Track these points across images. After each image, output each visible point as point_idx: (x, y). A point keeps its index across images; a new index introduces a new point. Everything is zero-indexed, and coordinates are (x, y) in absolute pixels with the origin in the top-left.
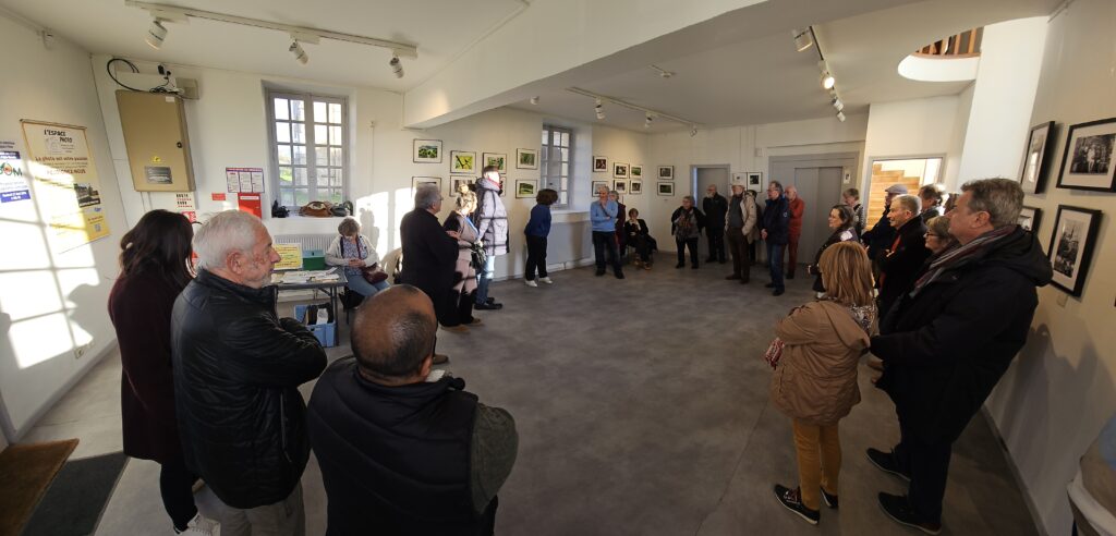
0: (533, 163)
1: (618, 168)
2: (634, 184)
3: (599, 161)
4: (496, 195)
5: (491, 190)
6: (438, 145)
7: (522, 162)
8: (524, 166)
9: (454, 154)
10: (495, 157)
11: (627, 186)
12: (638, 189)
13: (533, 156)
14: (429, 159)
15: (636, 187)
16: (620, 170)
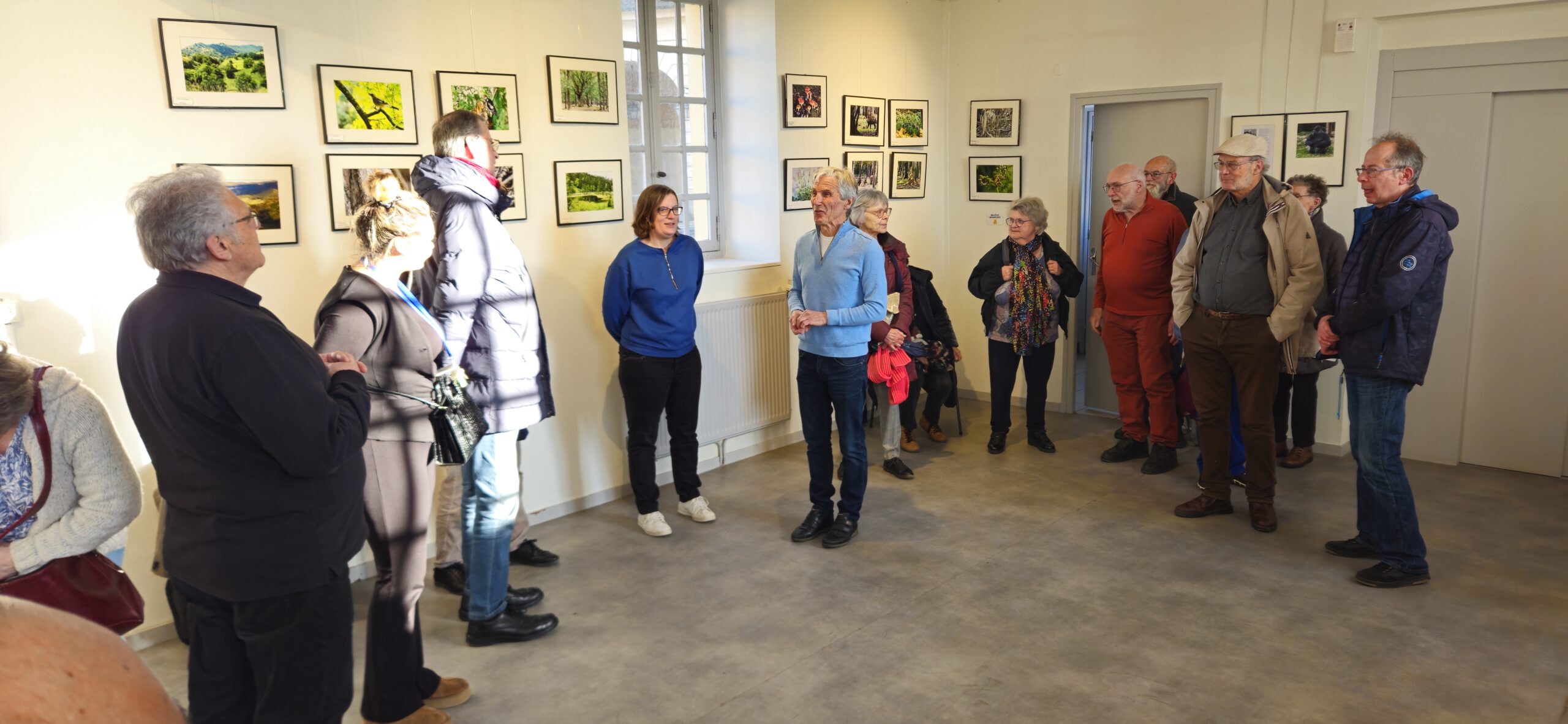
0: (603, 105)
1: (855, 111)
2: (905, 166)
3: (799, 89)
4: (486, 214)
5: (468, 202)
6: (263, 40)
7: (568, 101)
8: (577, 113)
9: (329, 76)
10: (478, 85)
11: (883, 173)
12: (913, 184)
13: (602, 78)
14: (231, 96)
15: (910, 173)
16: (862, 121)
